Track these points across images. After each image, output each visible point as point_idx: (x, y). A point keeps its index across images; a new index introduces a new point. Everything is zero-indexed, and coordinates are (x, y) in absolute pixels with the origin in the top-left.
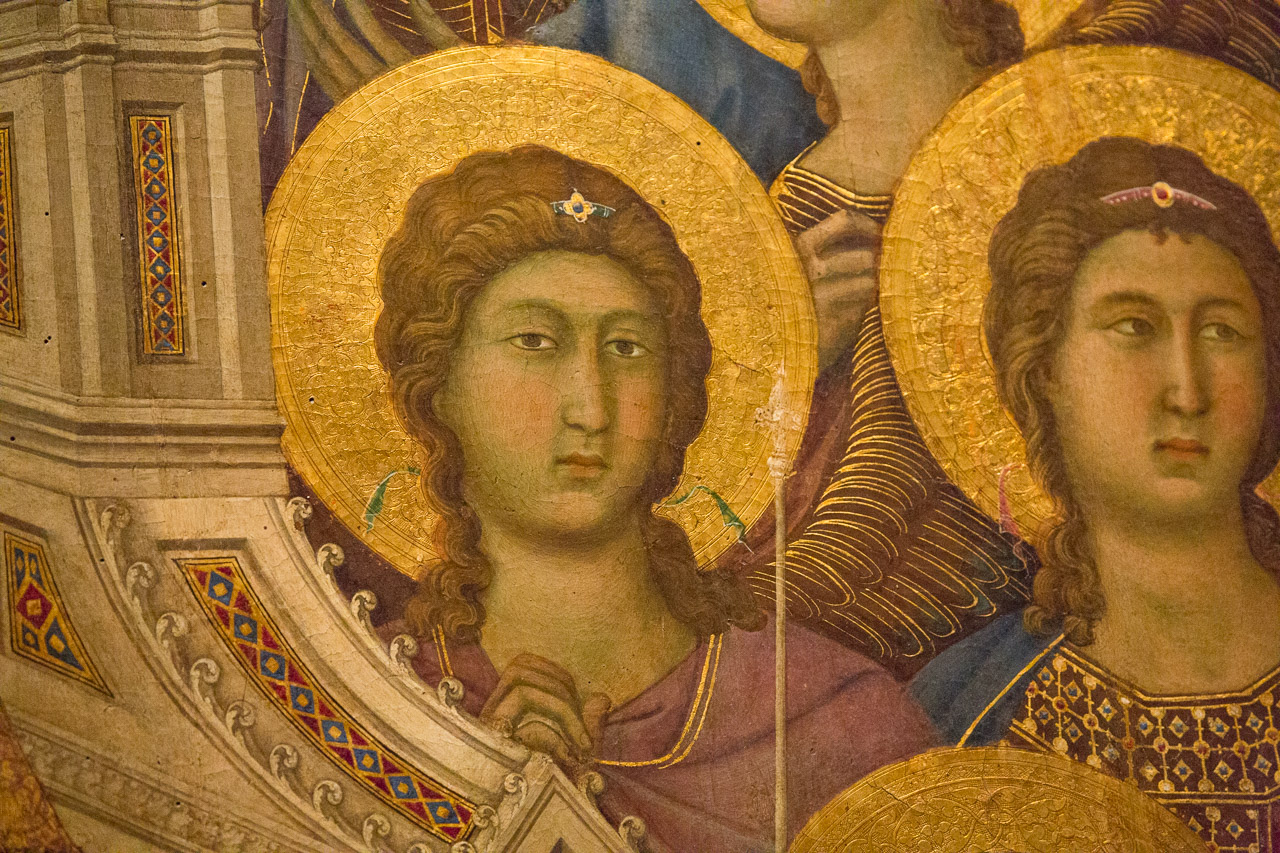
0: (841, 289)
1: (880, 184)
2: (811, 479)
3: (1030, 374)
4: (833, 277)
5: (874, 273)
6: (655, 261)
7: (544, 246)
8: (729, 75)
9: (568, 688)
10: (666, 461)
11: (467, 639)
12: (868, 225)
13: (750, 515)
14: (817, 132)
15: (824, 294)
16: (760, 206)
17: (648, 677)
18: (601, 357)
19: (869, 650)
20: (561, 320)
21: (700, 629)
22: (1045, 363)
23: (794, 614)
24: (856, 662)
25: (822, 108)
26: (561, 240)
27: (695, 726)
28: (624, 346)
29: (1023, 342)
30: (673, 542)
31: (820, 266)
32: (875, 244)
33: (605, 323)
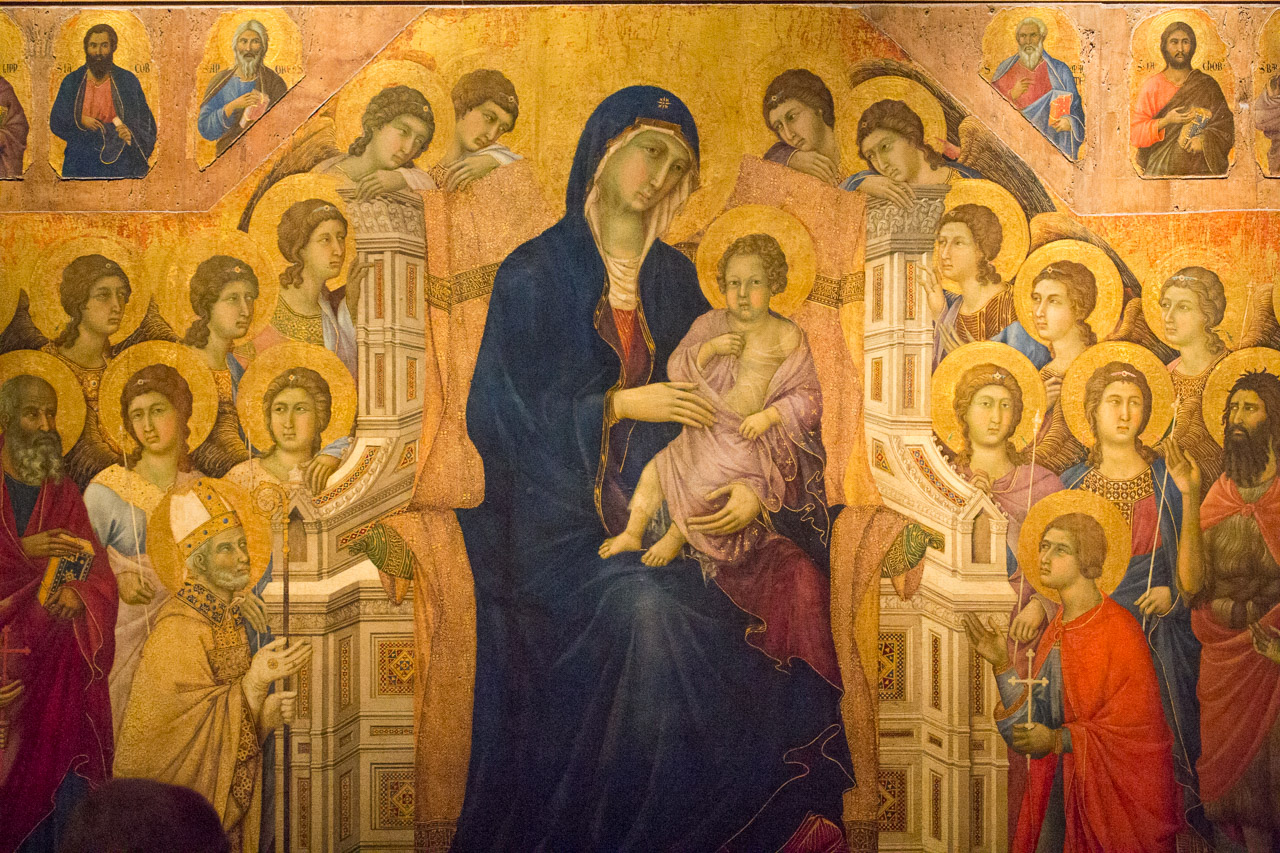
0: (1053, 393)
1: (1063, 371)
2: (1042, 434)
3: (1092, 412)
4: (1050, 391)
5: (1060, 390)
6: (1013, 387)
7: (990, 384)
8: (1033, 348)
9: (987, 477)
10: (1012, 429)
11: (967, 466)
12: (1059, 380)
13: (1029, 441)
14: (1050, 360)
15: (1049, 394)
16: (1037, 375)
17: (1004, 474)
18: (1000, 407)
19: (1052, 469)
20: (992, 400)
21: (1016, 465)
22: (1095, 409)
23: (1036, 462)
24: (1049, 472)
25: (1052, 355)
26: (993, 383)
27: (1013, 485)
28: (1005, 405)
29: (1091, 405)
30: (1011, 447)
31: (1048, 388)
32: (1061, 384)
33: (1001, 401)
